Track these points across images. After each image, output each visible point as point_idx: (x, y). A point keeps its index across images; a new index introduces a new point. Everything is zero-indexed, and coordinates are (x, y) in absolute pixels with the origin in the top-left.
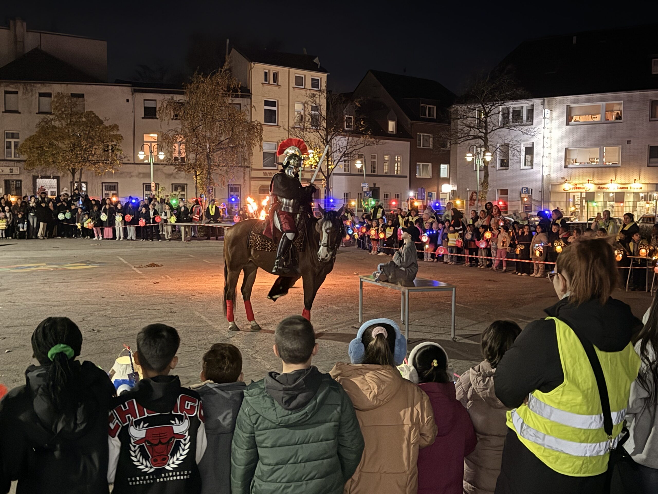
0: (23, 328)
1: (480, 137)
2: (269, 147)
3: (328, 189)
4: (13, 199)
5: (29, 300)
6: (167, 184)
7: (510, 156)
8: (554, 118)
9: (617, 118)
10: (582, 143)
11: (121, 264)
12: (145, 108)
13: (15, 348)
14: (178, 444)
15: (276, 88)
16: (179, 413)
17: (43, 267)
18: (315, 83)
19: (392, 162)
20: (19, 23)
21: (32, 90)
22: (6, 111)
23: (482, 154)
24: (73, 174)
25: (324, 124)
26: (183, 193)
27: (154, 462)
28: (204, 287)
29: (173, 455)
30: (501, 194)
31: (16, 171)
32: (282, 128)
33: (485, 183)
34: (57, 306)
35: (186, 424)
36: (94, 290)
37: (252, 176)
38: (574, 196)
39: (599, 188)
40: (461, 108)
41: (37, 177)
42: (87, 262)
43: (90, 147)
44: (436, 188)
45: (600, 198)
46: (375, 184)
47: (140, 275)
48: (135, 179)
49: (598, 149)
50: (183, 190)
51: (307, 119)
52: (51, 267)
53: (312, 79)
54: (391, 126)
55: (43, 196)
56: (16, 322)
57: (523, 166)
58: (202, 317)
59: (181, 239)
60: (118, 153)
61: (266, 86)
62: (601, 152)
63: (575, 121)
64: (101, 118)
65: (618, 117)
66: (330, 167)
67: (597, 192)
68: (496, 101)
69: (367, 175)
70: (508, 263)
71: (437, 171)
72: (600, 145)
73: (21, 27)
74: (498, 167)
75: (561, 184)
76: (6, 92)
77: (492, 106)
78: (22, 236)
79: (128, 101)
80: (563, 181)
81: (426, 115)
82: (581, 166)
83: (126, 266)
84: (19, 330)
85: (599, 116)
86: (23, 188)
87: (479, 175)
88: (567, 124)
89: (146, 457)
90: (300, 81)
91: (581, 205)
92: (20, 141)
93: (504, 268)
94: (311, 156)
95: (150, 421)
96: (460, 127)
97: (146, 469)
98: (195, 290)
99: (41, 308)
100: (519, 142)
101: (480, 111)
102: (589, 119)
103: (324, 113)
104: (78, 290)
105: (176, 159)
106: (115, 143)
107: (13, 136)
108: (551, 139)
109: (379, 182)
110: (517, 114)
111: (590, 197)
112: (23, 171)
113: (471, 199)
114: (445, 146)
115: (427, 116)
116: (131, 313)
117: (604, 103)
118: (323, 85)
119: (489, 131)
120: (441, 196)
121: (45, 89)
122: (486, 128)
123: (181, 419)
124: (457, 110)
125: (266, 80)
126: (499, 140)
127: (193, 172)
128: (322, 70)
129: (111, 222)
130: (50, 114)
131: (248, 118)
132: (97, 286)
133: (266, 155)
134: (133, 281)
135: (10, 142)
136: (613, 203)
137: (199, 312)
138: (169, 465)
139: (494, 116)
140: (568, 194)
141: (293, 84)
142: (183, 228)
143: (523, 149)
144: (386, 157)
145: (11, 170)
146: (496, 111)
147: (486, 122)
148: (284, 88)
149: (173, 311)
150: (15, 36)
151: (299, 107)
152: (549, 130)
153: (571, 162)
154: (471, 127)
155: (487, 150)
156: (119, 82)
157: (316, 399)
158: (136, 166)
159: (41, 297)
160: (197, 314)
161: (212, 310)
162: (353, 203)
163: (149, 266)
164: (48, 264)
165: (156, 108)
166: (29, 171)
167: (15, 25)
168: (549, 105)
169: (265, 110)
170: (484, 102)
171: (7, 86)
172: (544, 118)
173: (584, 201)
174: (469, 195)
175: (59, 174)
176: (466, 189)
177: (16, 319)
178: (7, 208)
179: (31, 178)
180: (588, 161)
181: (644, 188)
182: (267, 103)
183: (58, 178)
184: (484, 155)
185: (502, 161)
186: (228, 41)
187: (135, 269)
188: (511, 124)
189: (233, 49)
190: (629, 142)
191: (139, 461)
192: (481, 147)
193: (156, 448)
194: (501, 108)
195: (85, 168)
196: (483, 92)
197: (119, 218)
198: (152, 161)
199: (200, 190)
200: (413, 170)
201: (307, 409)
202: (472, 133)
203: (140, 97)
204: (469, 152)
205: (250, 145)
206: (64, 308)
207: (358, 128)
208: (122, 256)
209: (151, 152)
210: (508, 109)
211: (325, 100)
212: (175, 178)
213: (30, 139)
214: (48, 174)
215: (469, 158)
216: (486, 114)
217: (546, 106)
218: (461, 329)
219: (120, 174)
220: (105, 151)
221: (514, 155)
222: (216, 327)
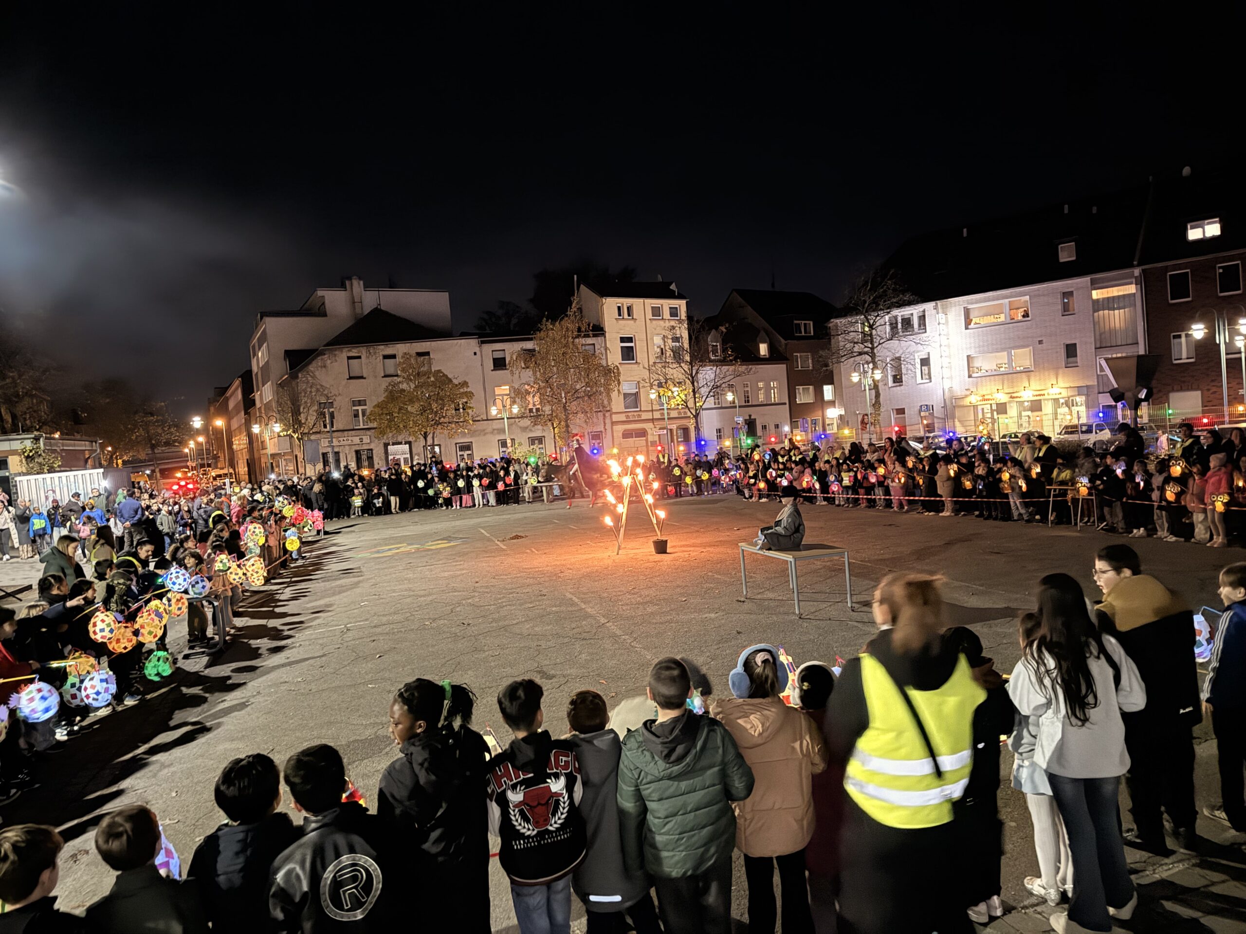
0: (391, 626)
1: (866, 353)
2: (627, 387)
3: (697, 428)
4: (365, 472)
5: (394, 591)
6: (523, 438)
7: (904, 371)
8: (950, 323)
9: (1024, 316)
10: (986, 349)
11: (483, 538)
12: (494, 359)
13: (386, 652)
14: (557, 802)
15: (632, 322)
16: (555, 770)
17: (405, 548)
18: (674, 312)
19: (768, 389)
20: (355, 282)
21: (375, 353)
22: (351, 378)
23: (870, 371)
24: (425, 438)
25: (688, 358)
26: (541, 446)
27: (536, 824)
28: (573, 560)
29: (554, 815)
30: (897, 414)
31: (366, 440)
32: (641, 366)
33: (877, 404)
34: (424, 596)
35: (562, 781)
36: (459, 573)
37: (614, 420)
38: (983, 409)
39: (1011, 397)
40: (840, 322)
41: (389, 444)
42: (448, 539)
43: (441, 409)
44: (820, 413)
45: (1013, 411)
46: (750, 416)
47: (504, 550)
48: (489, 436)
49: (1005, 353)
50: (541, 442)
51: (668, 355)
52: (412, 548)
53: (670, 308)
54: (763, 349)
55: (396, 467)
56: (384, 619)
57: (919, 380)
58: (574, 598)
59: (543, 500)
60: (470, 411)
61: (621, 322)
62: (1010, 356)
63: (976, 323)
64: (450, 376)
65: (1026, 315)
66: (698, 405)
67: (1010, 402)
68: (881, 310)
69: (740, 407)
70: (910, 502)
71: (819, 393)
72: (1008, 349)
73: (357, 286)
74: (891, 383)
75: (966, 396)
76: (349, 358)
77: (876, 317)
78: (379, 512)
79: (475, 354)
80: (968, 393)
81: (801, 332)
82: (987, 374)
83: (489, 540)
84: (387, 629)
85: (1002, 316)
86: (374, 457)
87: (869, 395)
88: (967, 328)
89: (526, 819)
90: (656, 312)
91: (992, 418)
92: (368, 408)
93: (906, 508)
94: (676, 394)
95: (526, 783)
96: (842, 344)
97: (529, 833)
98: (563, 565)
99: (408, 600)
100: (912, 354)
101: (863, 324)
102: (991, 320)
103: (686, 345)
104: (443, 574)
105: (531, 410)
106: (465, 400)
107: (360, 403)
108: (949, 346)
109: (755, 413)
110: (907, 323)
111: (1002, 409)
112: (373, 438)
113: (863, 422)
114: (827, 365)
115: (803, 334)
116: (500, 599)
117: (1007, 301)
118: (683, 313)
119: (875, 345)
120: (827, 422)
121: (389, 350)
122: (872, 342)
123: (557, 776)
124: (836, 326)
125: (620, 315)
126: (889, 354)
127: (549, 424)
128: (680, 297)
129: (469, 487)
130: (397, 376)
131: (604, 363)
132: (461, 567)
133: (626, 395)
134: (497, 559)
135: (358, 410)
136: (1029, 413)
137: (570, 593)
138: (551, 825)
139: (880, 328)
140: (975, 407)
141: (649, 315)
142: (544, 489)
143: (918, 362)
144: (761, 385)
145: (361, 441)
146: (882, 321)
147: (871, 335)
148: (641, 322)
149: (542, 593)
150: (353, 298)
151: (658, 340)
152: (946, 337)
153: (976, 370)
154: (855, 343)
155: (875, 367)
156: (464, 335)
157: (696, 747)
158: (490, 422)
159: (406, 586)
160: (569, 596)
161: (584, 590)
162: (727, 443)
163: (512, 538)
164: (409, 544)
165: (504, 358)
166: (379, 439)
167: (352, 285)
168: (943, 308)
169: (622, 347)
170: (867, 312)
171: (349, 351)
172: (939, 324)
173: (995, 413)
174: (860, 418)
175: (410, 439)
176: (855, 412)
177: (384, 615)
178: (360, 484)
179: (382, 445)
180: (995, 368)
181: (1065, 393)
182: (623, 340)
183: (410, 443)
184: (873, 373)
185: (895, 377)
186: (575, 276)
187: (498, 543)
188: (901, 334)
189: (582, 286)
190: (1040, 342)
191: (520, 825)
192: (868, 363)
193: (536, 810)
194: (887, 318)
195: (438, 432)
196: (865, 302)
197: (476, 483)
198: (505, 415)
199: (560, 443)
200: (792, 395)
201: (688, 759)
202: (856, 349)
203: (488, 348)
204: (855, 371)
205: (608, 392)
206: (430, 598)
207: (725, 358)
208: (483, 528)
209: (504, 406)
210: (896, 317)
211: (687, 332)
212: (531, 430)
213: (377, 406)
214: (399, 440)
215: (855, 378)
216: (871, 327)
217: (940, 310)
218: (860, 594)
219: (473, 433)
220: (456, 410)
221: (907, 369)
222: (589, 610)
